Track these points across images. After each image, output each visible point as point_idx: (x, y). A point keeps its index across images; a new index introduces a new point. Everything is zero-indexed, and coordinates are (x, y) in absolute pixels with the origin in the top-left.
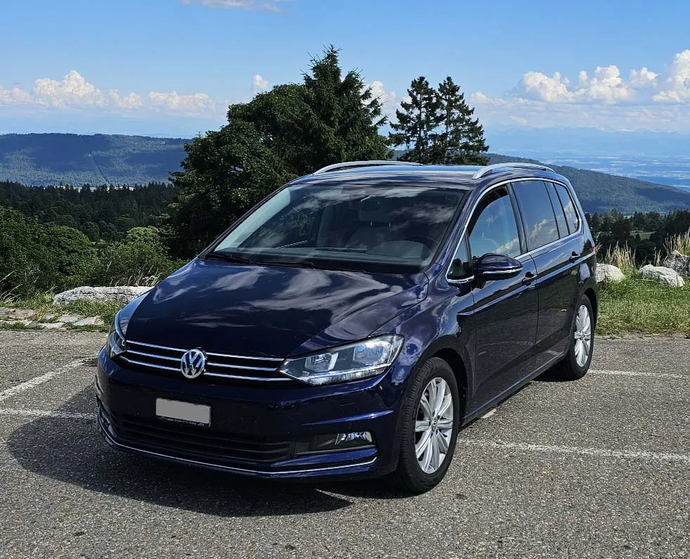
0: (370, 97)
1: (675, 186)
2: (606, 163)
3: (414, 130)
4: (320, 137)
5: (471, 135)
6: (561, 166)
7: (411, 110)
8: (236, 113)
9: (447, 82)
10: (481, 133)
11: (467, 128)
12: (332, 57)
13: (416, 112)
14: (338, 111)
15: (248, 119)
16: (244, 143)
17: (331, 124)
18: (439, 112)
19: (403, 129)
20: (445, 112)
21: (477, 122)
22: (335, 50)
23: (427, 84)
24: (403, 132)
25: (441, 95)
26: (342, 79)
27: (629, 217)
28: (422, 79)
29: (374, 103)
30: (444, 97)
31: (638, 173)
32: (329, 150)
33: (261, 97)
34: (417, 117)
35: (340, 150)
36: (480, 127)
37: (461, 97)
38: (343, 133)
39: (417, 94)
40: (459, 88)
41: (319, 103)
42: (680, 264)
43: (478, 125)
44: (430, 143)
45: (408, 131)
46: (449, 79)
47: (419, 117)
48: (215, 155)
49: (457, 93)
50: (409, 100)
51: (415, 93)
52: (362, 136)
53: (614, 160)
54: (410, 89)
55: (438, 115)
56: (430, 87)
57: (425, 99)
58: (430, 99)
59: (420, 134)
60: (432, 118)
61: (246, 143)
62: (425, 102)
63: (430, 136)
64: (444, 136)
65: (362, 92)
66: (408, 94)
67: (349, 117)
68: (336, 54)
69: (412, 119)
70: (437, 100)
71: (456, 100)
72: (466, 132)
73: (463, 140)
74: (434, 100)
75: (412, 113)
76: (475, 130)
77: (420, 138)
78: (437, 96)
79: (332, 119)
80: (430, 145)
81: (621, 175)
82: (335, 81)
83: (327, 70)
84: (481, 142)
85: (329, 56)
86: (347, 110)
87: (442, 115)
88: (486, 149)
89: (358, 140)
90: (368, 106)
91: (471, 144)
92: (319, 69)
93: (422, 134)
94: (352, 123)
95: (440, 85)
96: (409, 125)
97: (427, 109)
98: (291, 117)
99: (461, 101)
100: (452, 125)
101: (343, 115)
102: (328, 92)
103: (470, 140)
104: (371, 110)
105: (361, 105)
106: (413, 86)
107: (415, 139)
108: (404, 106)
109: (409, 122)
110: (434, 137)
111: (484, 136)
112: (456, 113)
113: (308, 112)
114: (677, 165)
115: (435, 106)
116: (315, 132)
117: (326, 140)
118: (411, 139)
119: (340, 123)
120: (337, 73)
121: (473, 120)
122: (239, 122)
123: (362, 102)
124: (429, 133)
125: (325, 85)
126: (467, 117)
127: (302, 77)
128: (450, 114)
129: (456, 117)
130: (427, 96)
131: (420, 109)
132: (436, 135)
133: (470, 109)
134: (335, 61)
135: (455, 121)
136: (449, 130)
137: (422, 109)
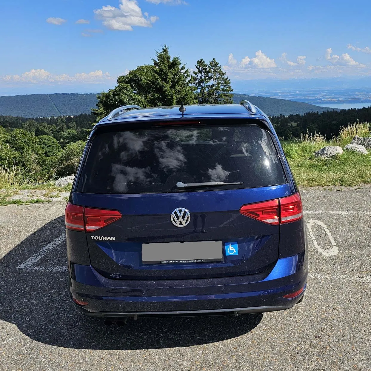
0: (185, 69)
1: (306, 102)
2: (276, 94)
3: (199, 83)
4: (163, 89)
5: (225, 84)
6: (257, 96)
7: (197, 74)
8: (121, 80)
9: (213, 61)
10: (229, 83)
11: (223, 81)
12: (165, 51)
13: (200, 75)
14: (170, 76)
15: (127, 83)
16: (126, 94)
17: (167, 83)
18: (210, 75)
19: (194, 83)
20: (213, 75)
21: (227, 78)
22: (167, 47)
23: (204, 62)
24: (194, 85)
25: (210, 67)
26: (171, 61)
27: (287, 117)
28: (201, 60)
29: (186, 71)
30: (212, 68)
31: (290, 97)
32: (167, 95)
33: (132, 72)
34: (200, 78)
35: (172, 95)
36: (229, 81)
37: (220, 67)
38: (173, 86)
39: (200, 67)
40: (218, 63)
41: (161, 73)
42: (360, 142)
43: (228, 80)
44: (207, 89)
45: (197, 84)
46: (214, 59)
47: (201, 78)
48: (113, 100)
49: (218, 66)
50: (196, 70)
51: (199, 67)
52: (182, 87)
53: (280, 92)
54: (197, 65)
55: (210, 76)
56: (205, 63)
57: (203, 69)
58: (206, 69)
59: (202, 86)
60: (207, 78)
61: (127, 94)
62: (203, 70)
63: (206, 86)
64: (213, 86)
65: (180, 67)
66: (195, 67)
67: (175, 79)
68: (168, 49)
69: (198, 79)
70: (209, 70)
71: (218, 69)
72: (222, 83)
73: (221, 87)
74: (208, 70)
75: (198, 76)
76: (226, 82)
77: (202, 87)
78: (209, 67)
79: (168, 80)
80: (206, 90)
81: (283, 99)
82: (168, 62)
83: (163, 57)
84: (229, 88)
85: (164, 50)
86: (174, 75)
87: (212, 76)
88: (232, 91)
89: (180, 89)
90: (184, 73)
91: (225, 88)
92: (160, 57)
93: (203, 85)
94: (178, 82)
95: (210, 62)
96: (197, 81)
97: (205, 74)
98: (148, 80)
99: (220, 69)
100: (216, 80)
101: (173, 78)
102: (165, 68)
103: (225, 86)
104: (186, 75)
105: (181, 73)
106: (198, 63)
107: (200, 88)
108: (194, 73)
109: (197, 80)
110: (208, 86)
111: (231, 85)
112: (218, 75)
113: (156, 77)
114: (307, 93)
115: (208, 72)
116: (160, 87)
117: (166, 91)
118: (198, 88)
119: (172, 82)
120: (168, 58)
121: (226, 78)
122: (123, 84)
123: (181, 71)
124: (206, 85)
125: (163, 64)
126: (223, 76)
127: (153, 61)
128: (215, 76)
129: (218, 77)
130: (204, 68)
131: (201, 74)
132: (209, 86)
133: (224, 73)
134: (167, 52)
135: (218, 79)
136: (215, 83)
137: (202, 74)
